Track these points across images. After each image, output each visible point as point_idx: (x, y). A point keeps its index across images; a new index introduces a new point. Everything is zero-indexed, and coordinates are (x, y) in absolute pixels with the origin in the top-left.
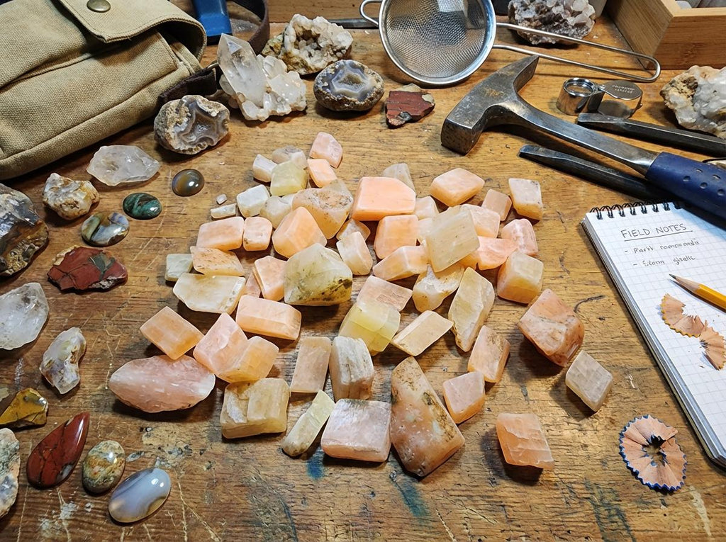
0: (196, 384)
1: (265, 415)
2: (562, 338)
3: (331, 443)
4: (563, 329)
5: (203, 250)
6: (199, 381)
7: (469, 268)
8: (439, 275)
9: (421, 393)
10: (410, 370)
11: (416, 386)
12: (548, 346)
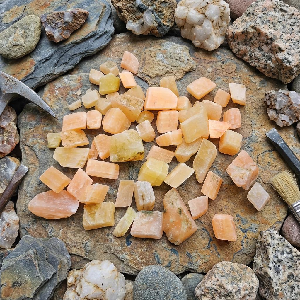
0: (69, 207)
1: (104, 221)
2: (246, 178)
3: (135, 233)
4: (248, 173)
5: (66, 133)
6: (71, 205)
7: (204, 139)
8: (188, 145)
9: (177, 209)
10: (172, 196)
11: (175, 204)
12: (239, 182)
